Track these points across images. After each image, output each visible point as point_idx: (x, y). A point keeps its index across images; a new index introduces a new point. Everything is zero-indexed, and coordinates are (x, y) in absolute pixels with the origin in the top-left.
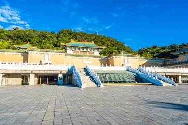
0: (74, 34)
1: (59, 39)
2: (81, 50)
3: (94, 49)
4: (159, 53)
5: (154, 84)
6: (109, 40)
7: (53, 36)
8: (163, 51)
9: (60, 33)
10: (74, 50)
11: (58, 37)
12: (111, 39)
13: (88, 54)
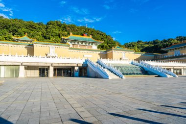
0: (63, 26)
1: (48, 30)
2: (80, 44)
3: (92, 43)
4: (143, 47)
5: (159, 76)
6: (98, 33)
7: (41, 26)
8: (146, 46)
9: (48, 24)
10: (73, 43)
11: (47, 28)
12: (100, 33)
13: (86, 48)
